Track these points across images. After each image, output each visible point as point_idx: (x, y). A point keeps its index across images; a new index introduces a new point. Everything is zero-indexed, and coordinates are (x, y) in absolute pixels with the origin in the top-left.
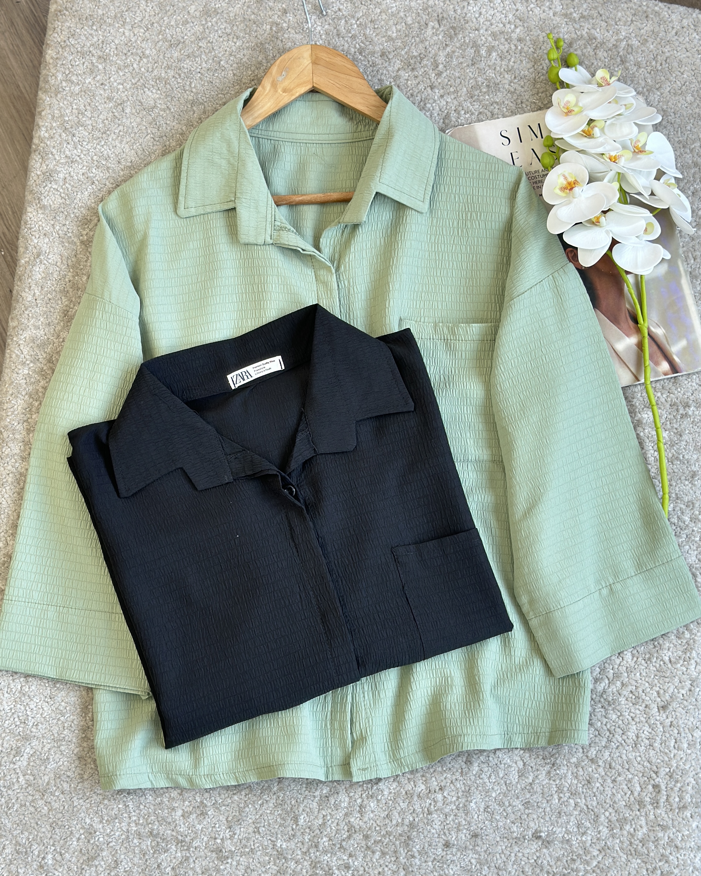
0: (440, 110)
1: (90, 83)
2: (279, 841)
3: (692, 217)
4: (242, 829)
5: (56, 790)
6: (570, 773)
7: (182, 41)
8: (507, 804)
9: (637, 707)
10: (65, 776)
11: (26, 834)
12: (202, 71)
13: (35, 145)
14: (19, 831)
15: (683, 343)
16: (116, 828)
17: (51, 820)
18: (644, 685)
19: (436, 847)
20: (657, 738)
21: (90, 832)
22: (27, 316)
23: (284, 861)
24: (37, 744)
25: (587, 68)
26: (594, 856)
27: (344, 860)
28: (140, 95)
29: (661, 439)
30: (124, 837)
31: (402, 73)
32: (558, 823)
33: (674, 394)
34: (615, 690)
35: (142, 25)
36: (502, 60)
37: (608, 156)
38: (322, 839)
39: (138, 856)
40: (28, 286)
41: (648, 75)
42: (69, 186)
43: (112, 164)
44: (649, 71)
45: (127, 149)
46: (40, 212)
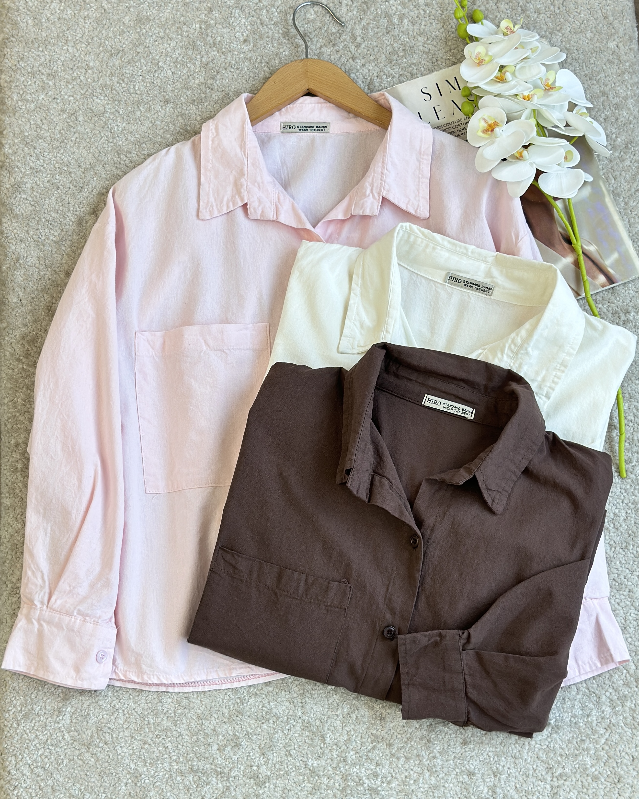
0: (364, 78)
1: (43, 99)
2: (310, 760)
3: (607, 141)
4: (275, 754)
5: (99, 742)
7: (121, 49)
9: (621, 592)
10: (106, 728)
11: (78, 785)
12: (143, 74)
13: (2, 162)
14: (70, 784)
15: (615, 256)
16: (159, 769)
17: (99, 770)
18: (625, 571)
21: (137, 776)
22: (14, 316)
23: (317, 778)
24: (77, 702)
25: (492, 21)
26: (601, 734)
27: (372, 770)
28: (90, 103)
30: (167, 776)
31: (324, 49)
32: (563, 708)
33: (614, 303)
35: (83, 41)
36: (413, 25)
37: (522, 96)
38: (349, 753)
39: (182, 792)
40: (12, 289)
41: (549, 19)
42: (37, 194)
43: (73, 168)
44: (548, 15)
45: (85, 153)
46: (14, 221)
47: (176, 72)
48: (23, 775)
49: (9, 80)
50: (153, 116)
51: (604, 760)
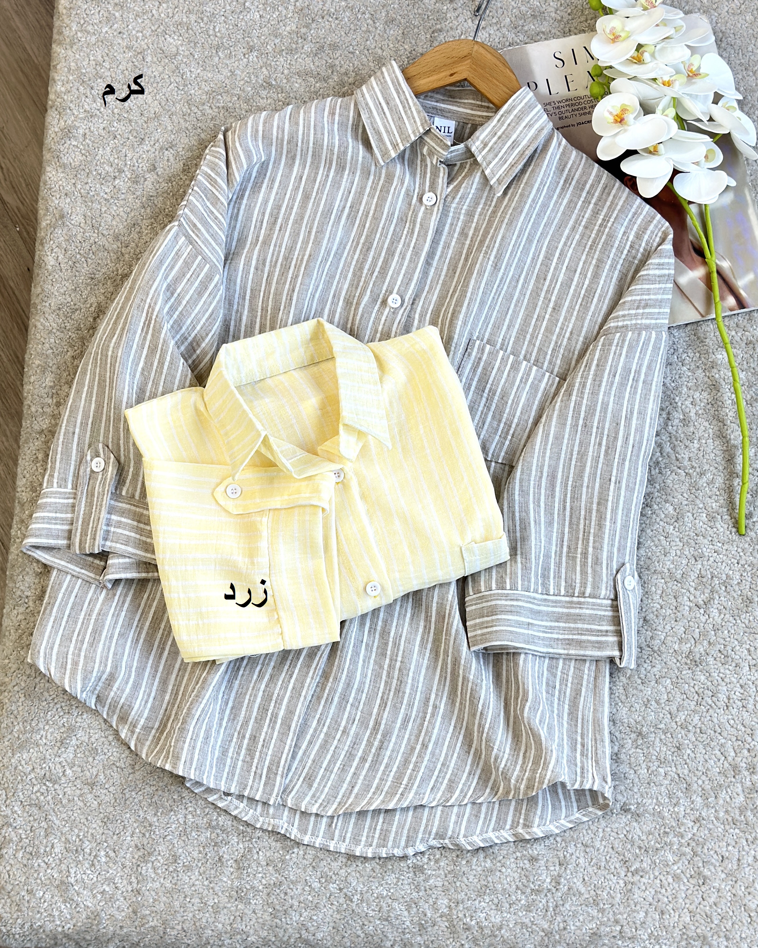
1: (106, 32)
6: (658, 740)
9: (727, 666)
11: (76, 831)
12: (226, 14)
14: (68, 829)
15: (750, 277)
16: (172, 821)
17: (102, 815)
18: (733, 643)
22: (51, 282)
26: (688, 828)
28: (161, 43)
29: (737, 379)
30: (181, 829)
32: (647, 794)
34: (702, 650)
37: (661, 81)
40: (50, 249)
42: (90, 142)
46: (60, 170)
47: (264, 15)
48: (13, 812)
49: (68, 7)
50: (234, 64)
51: (688, 857)
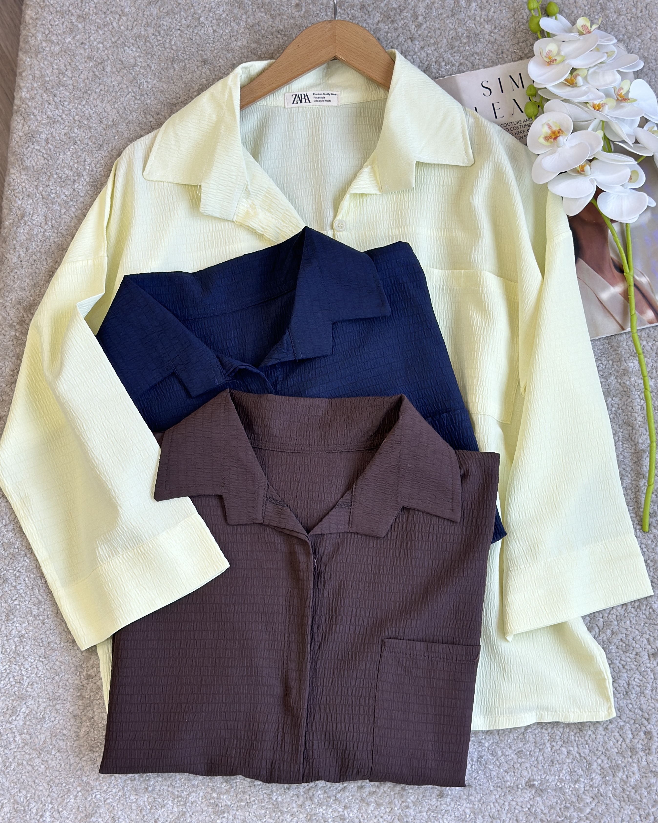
0: (421, 62)
1: (69, 42)
5: (52, 749)
8: (500, 753)
9: (628, 654)
10: (61, 734)
11: (24, 792)
12: (182, 28)
13: (17, 106)
14: (16, 790)
17: (48, 778)
18: (635, 632)
19: (430, 798)
20: (648, 685)
22: (12, 278)
23: (279, 814)
24: (33, 703)
25: (567, 17)
26: (587, 803)
27: (339, 812)
28: (120, 54)
29: (648, 387)
31: (381, 25)
32: (550, 771)
34: (605, 638)
36: (482, 10)
37: (592, 104)
38: (317, 791)
39: (135, 812)
40: (13, 247)
41: (629, 22)
42: (51, 147)
43: (94, 123)
44: (629, 18)
45: (109, 108)
46: (23, 173)
47: (217, 30)
49: (35, 17)
50: (188, 77)
